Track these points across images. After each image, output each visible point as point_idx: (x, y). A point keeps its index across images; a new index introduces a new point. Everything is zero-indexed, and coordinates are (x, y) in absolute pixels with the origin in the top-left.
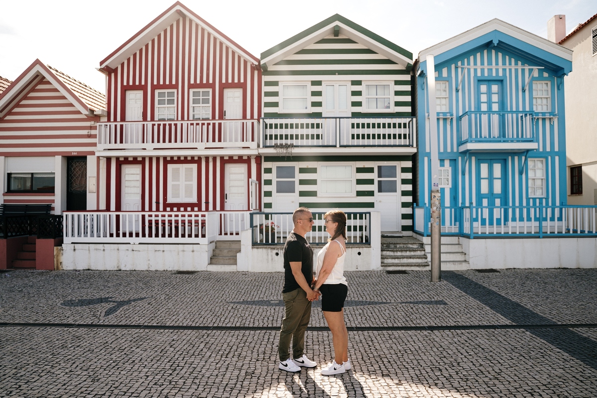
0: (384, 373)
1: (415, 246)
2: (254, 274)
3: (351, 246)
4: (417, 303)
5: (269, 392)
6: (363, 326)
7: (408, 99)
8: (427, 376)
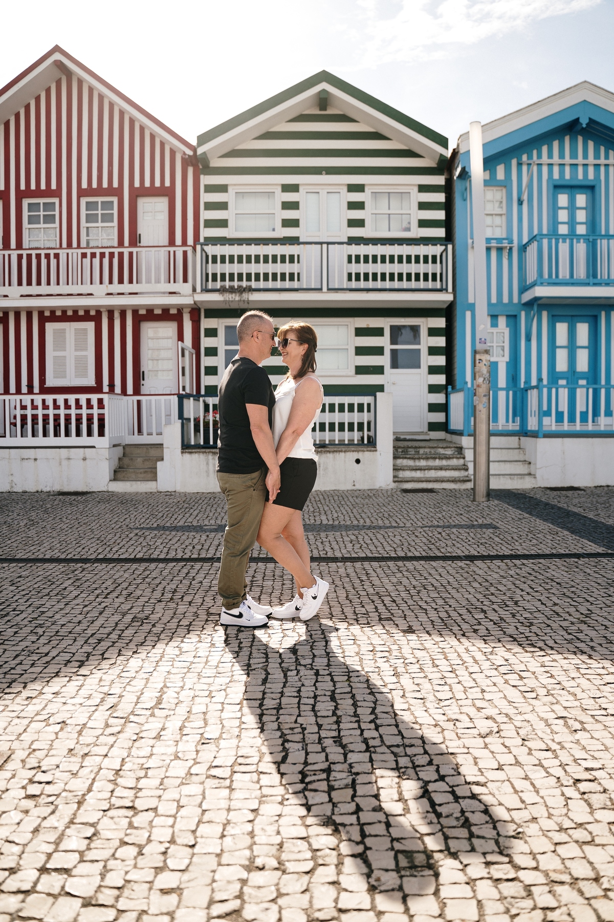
0: (382, 617)
1: (449, 452)
2: (185, 494)
3: (343, 449)
4: (448, 527)
5: (167, 644)
6: (354, 555)
7: (440, 215)
8: (459, 619)
